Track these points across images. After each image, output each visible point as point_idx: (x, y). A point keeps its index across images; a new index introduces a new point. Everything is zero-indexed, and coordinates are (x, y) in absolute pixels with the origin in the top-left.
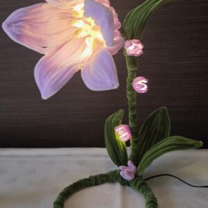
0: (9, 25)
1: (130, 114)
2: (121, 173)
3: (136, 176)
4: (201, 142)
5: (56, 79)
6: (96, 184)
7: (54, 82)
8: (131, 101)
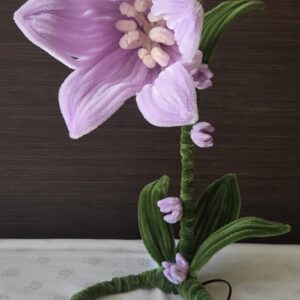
0: (26, 17)
1: (183, 180)
2: (165, 273)
3: (189, 276)
4: (288, 226)
5: (97, 107)
6: (124, 290)
7: (93, 110)
8: (186, 160)
